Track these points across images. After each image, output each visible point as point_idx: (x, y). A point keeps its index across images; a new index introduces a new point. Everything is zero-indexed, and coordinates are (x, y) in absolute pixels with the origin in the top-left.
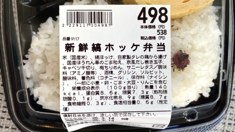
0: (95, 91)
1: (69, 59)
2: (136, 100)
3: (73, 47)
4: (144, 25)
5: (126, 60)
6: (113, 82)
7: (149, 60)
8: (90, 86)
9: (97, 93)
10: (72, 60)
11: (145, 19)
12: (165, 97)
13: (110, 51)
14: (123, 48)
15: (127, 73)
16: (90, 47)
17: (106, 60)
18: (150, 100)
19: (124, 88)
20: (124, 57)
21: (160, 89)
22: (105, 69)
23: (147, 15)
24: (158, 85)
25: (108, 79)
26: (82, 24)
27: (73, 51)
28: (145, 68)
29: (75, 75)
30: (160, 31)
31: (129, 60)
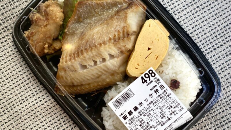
0: (149, 127)
1: (128, 122)
2: (169, 117)
3: (126, 116)
4: (147, 84)
5: (152, 104)
6: (154, 118)
7: (161, 96)
8: (146, 126)
9: (151, 127)
10: (130, 122)
11: (146, 81)
12: (181, 107)
13: (142, 106)
14: (147, 100)
15: (156, 109)
16: (133, 111)
17: (144, 110)
18: (175, 113)
19: (161, 116)
20: (150, 103)
21: (176, 105)
22: (146, 115)
23: (146, 79)
24: (174, 104)
25: (151, 118)
26: (122, 104)
27: (128, 118)
28: (162, 101)
29: (136, 127)
30: (156, 81)
31: (153, 103)
